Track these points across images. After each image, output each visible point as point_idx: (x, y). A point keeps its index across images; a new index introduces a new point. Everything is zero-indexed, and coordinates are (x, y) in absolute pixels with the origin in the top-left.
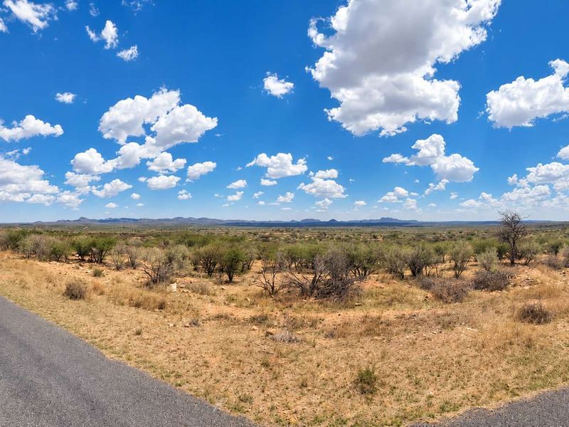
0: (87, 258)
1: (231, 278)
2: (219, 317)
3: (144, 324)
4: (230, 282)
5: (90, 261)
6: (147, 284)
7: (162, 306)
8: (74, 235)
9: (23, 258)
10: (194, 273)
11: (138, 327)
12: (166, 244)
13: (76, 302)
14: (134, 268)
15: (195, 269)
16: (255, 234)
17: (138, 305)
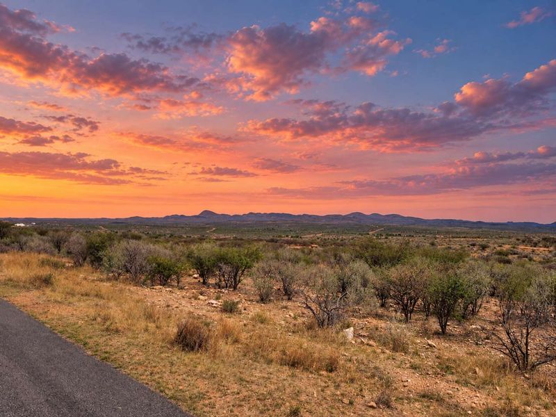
0: (212, 281)
1: (443, 327)
2: (426, 396)
3: (303, 398)
4: (442, 334)
5: (218, 286)
6: (310, 327)
7: (331, 367)
8: (193, 241)
9: (109, 280)
10: (380, 311)
11: (294, 403)
12: (338, 259)
13: (191, 356)
14: (289, 299)
15: (383, 305)
16: (484, 248)
17: (294, 364)
